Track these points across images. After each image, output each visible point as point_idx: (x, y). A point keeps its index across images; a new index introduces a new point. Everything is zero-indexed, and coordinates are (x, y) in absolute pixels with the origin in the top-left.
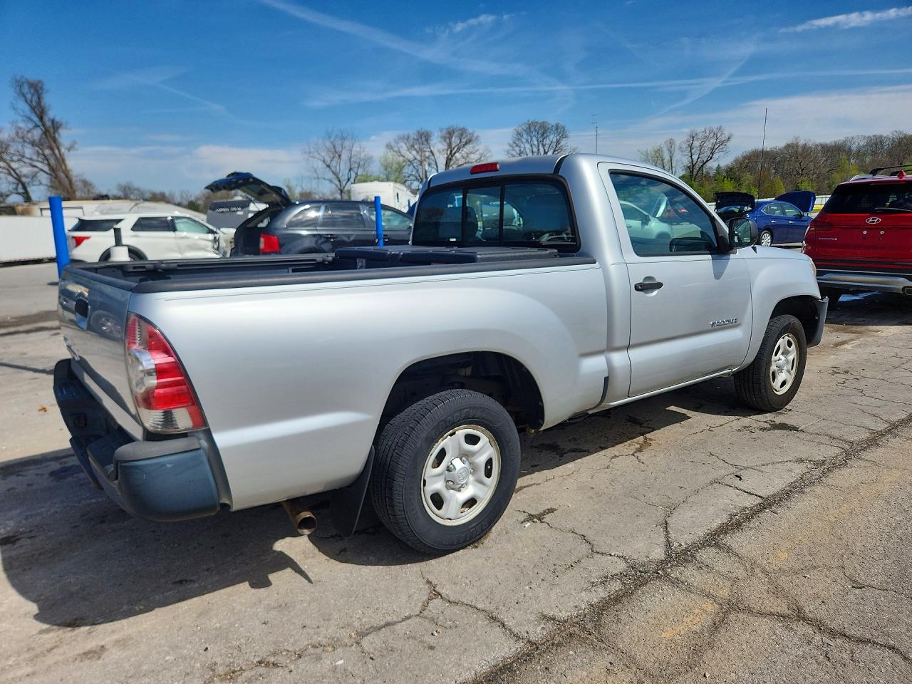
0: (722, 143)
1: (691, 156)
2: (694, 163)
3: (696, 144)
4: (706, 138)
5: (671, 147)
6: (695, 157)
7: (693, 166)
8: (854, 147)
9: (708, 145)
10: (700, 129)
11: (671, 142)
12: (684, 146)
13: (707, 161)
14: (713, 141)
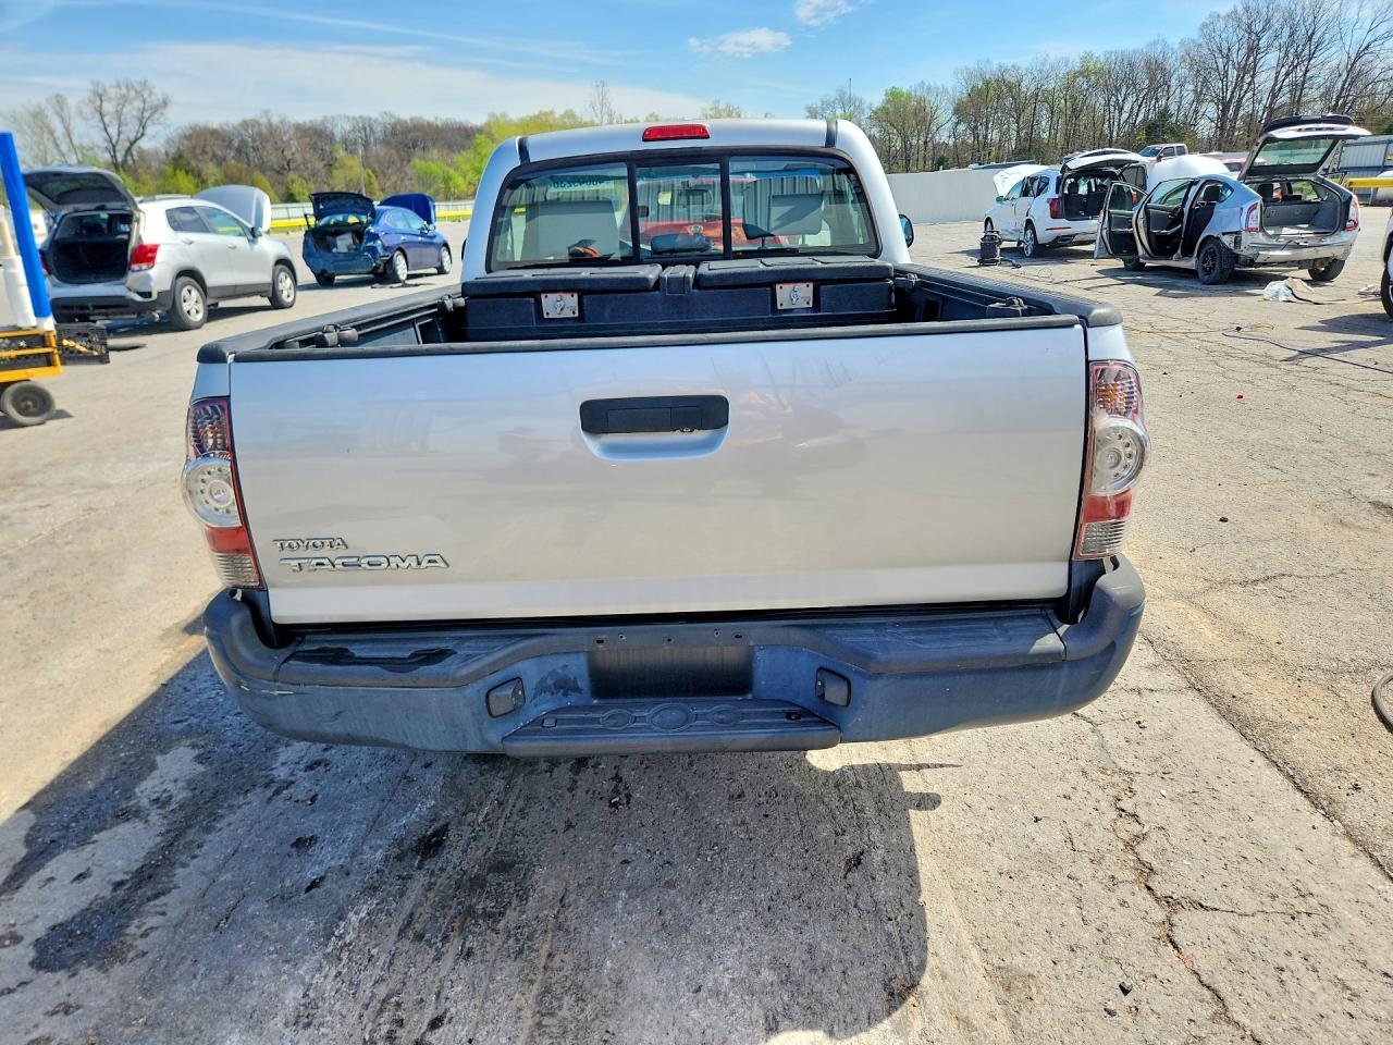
0: (155, 109)
1: (106, 129)
2: (114, 141)
3: (108, 107)
4: (124, 100)
5: (62, 109)
6: (113, 131)
7: (114, 147)
8: (338, 133)
9: (132, 110)
10: (108, 81)
11: (60, 101)
12: (88, 110)
13: (136, 140)
14: (138, 104)
